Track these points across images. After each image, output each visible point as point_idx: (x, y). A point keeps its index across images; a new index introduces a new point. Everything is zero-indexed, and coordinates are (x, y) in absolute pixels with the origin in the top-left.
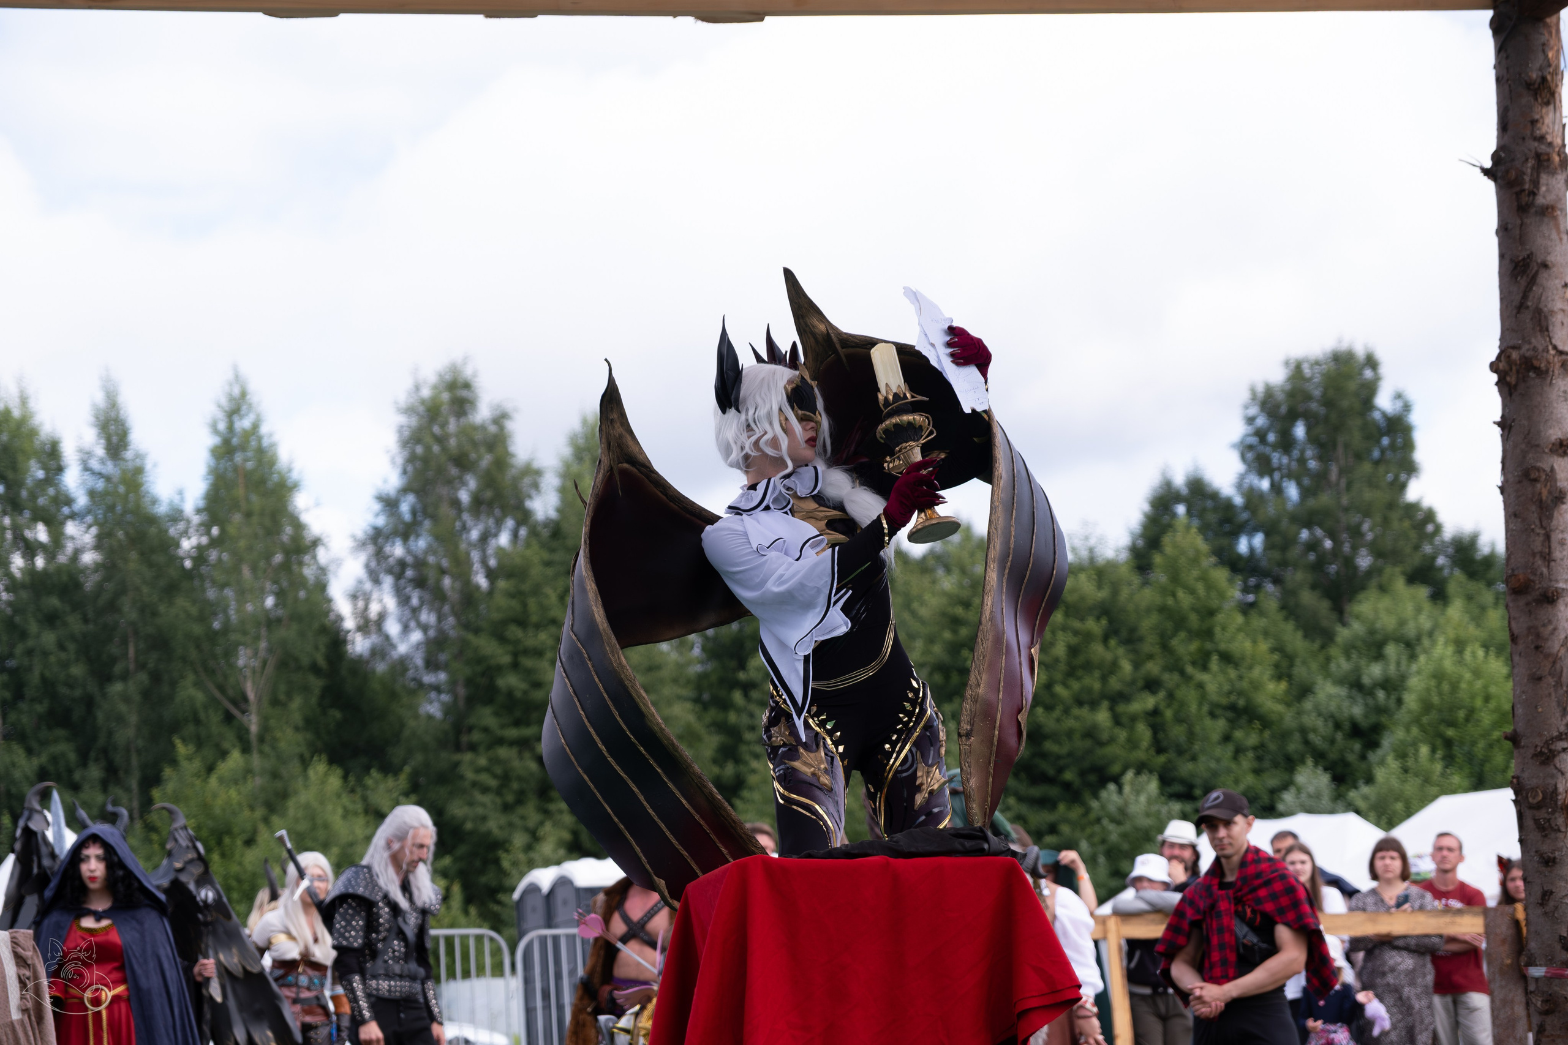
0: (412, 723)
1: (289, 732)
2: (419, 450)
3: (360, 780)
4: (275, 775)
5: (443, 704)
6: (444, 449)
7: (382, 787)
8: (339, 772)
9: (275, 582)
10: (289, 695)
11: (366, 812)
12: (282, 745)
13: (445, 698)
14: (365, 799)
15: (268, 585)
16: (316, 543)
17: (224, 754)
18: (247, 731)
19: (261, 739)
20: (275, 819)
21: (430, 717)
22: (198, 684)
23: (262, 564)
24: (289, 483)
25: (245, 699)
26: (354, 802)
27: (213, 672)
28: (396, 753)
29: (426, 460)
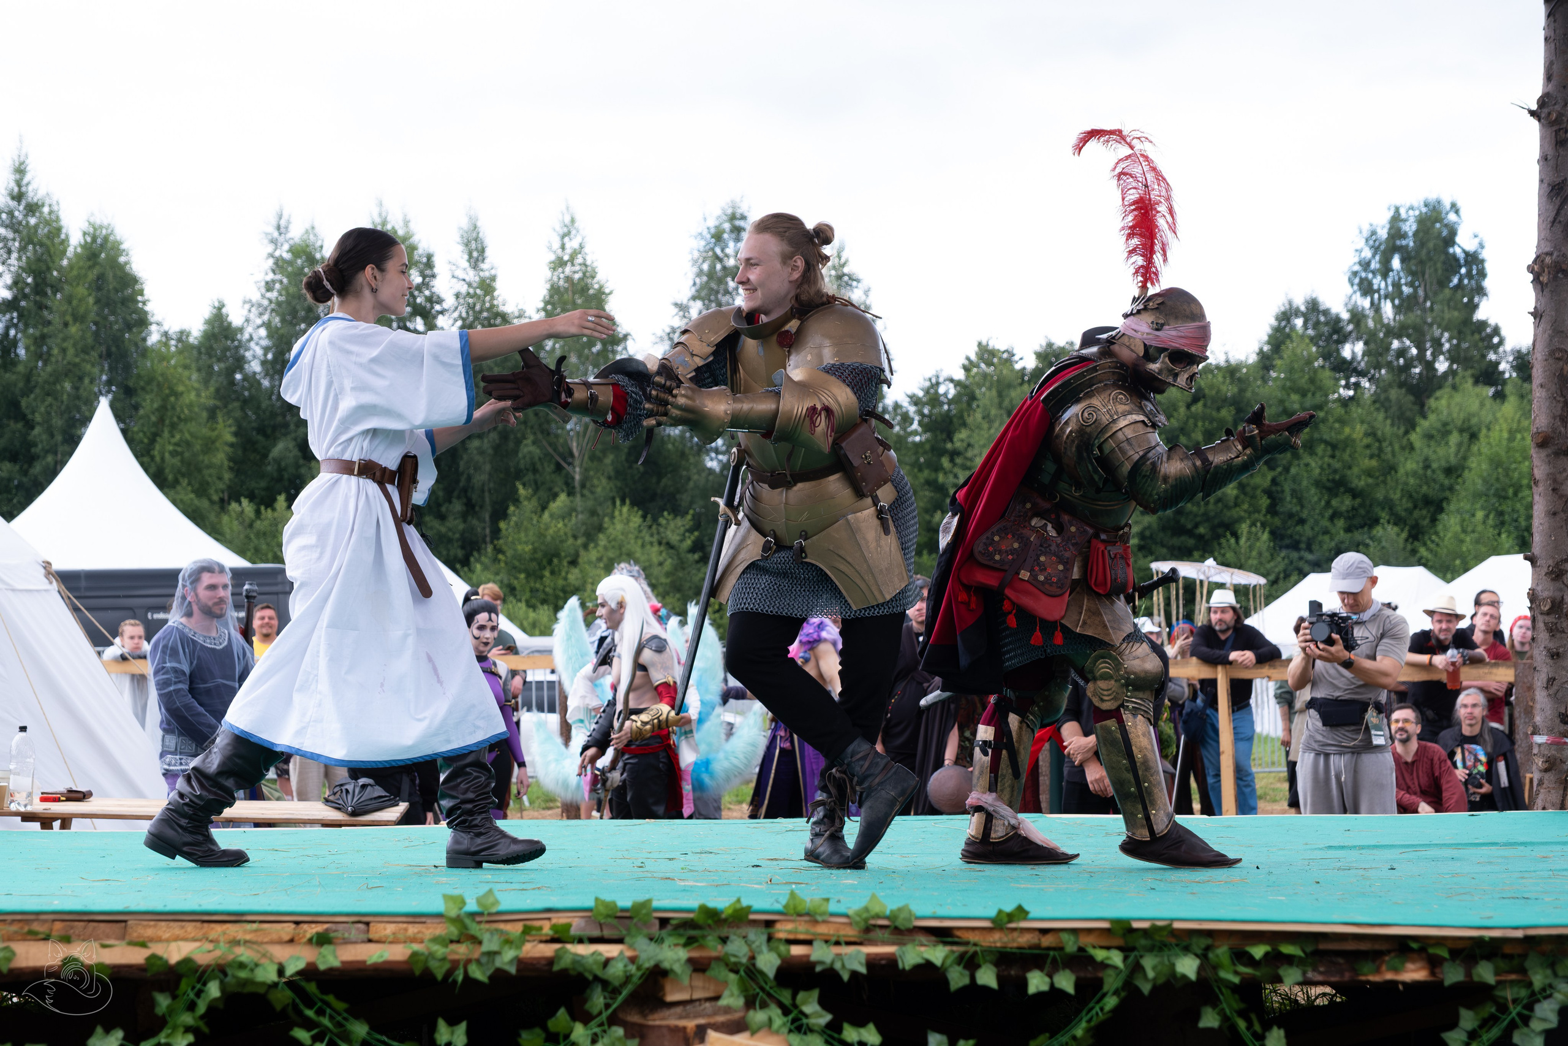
0: (696, 477)
1: (604, 481)
2: (705, 267)
3: (655, 520)
4: (593, 513)
5: (720, 461)
6: (724, 268)
7: (672, 525)
8: (640, 513)
9: (595, 366)
10: (604, 452)
11: (660, 543)
12: (599, 490)
13: (720, 457)
14: (658, 533)
15: (590, 368)
16: (625, 337)
17: (555, 496)
18: (573, 478)
19: (583, 486)
20: (592, 545)
21: (711, 471)
22: (534, 443)
23: (586, 351)
24: (607, 291)
25: (572, 455)
26: (652, 535)
27: (549, 434)
28: (685, 498)
29: (711, 274)
